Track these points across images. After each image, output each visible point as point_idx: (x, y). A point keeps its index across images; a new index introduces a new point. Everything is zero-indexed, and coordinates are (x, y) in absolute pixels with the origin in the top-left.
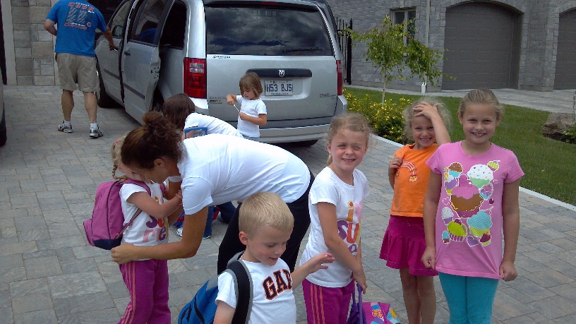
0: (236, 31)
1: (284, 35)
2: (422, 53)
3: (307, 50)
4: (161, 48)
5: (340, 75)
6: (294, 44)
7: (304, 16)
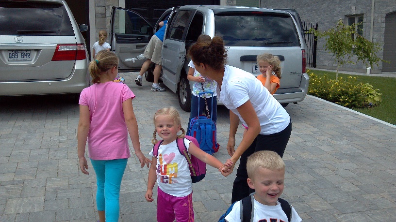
2: (365, 45)
5: (304, 60)
6: (276, 39)
7: (282, 21)
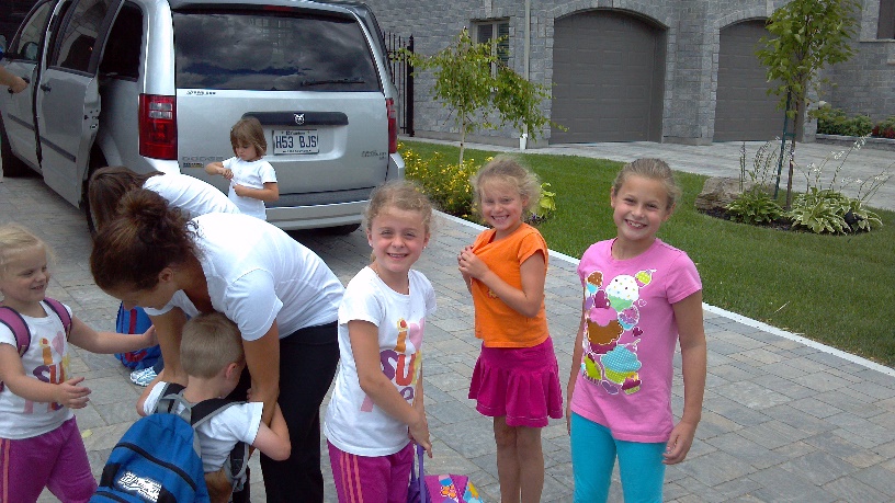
0: (224, 51)
1: (303, 58)
2: (517, 88)
3: (339, 82)
4: (101, 79)
5: (392, 122)
6: (319, 73)
7: (333, 28)
